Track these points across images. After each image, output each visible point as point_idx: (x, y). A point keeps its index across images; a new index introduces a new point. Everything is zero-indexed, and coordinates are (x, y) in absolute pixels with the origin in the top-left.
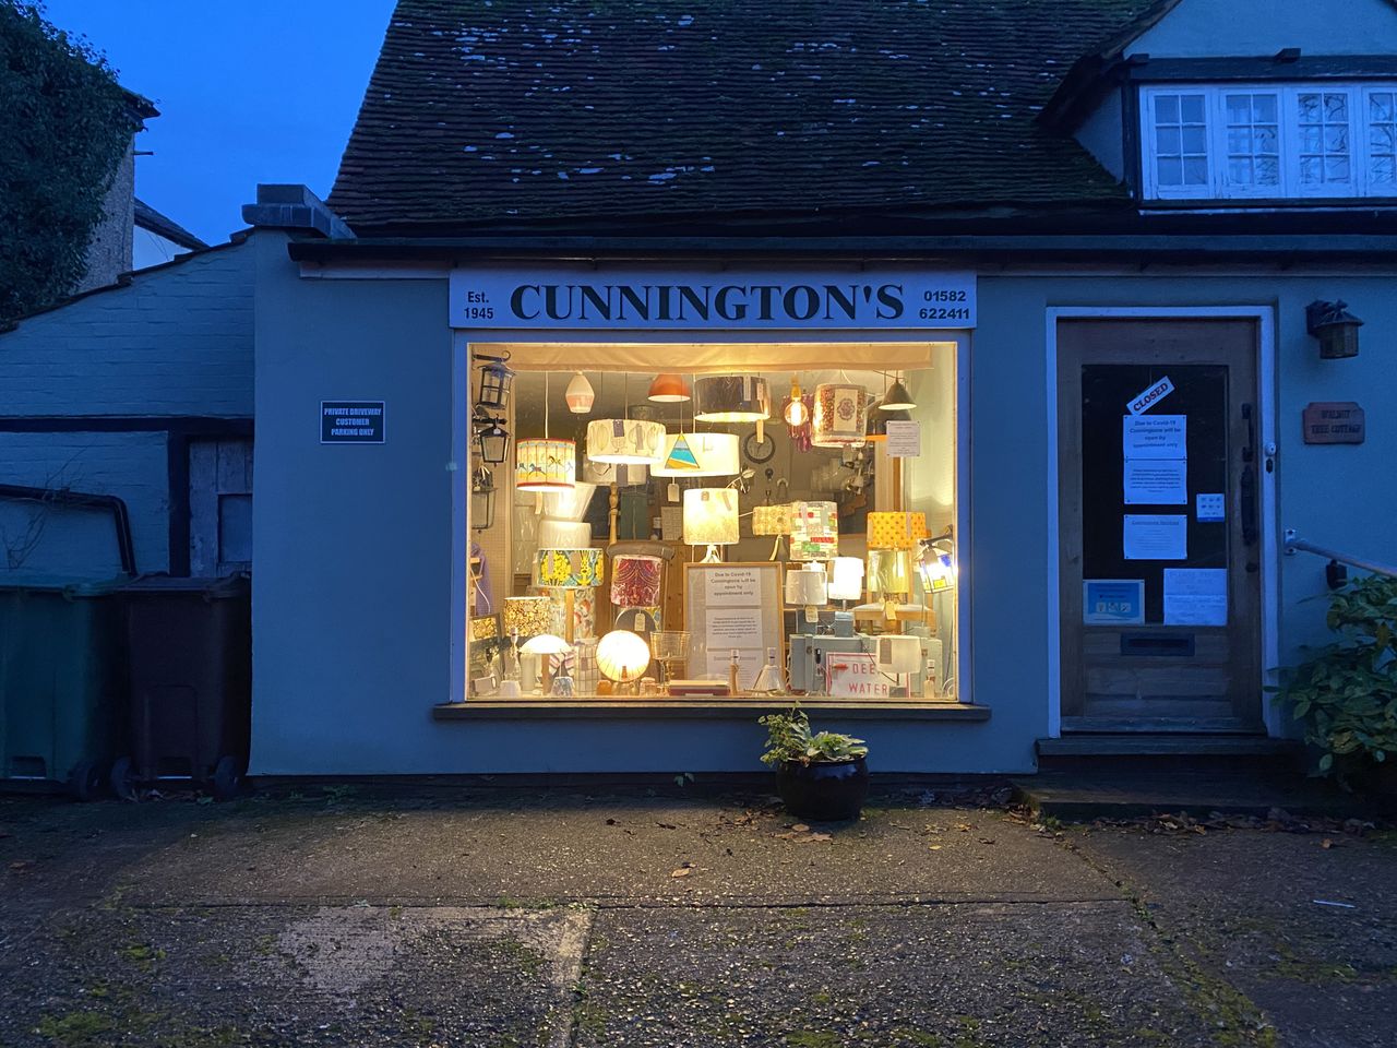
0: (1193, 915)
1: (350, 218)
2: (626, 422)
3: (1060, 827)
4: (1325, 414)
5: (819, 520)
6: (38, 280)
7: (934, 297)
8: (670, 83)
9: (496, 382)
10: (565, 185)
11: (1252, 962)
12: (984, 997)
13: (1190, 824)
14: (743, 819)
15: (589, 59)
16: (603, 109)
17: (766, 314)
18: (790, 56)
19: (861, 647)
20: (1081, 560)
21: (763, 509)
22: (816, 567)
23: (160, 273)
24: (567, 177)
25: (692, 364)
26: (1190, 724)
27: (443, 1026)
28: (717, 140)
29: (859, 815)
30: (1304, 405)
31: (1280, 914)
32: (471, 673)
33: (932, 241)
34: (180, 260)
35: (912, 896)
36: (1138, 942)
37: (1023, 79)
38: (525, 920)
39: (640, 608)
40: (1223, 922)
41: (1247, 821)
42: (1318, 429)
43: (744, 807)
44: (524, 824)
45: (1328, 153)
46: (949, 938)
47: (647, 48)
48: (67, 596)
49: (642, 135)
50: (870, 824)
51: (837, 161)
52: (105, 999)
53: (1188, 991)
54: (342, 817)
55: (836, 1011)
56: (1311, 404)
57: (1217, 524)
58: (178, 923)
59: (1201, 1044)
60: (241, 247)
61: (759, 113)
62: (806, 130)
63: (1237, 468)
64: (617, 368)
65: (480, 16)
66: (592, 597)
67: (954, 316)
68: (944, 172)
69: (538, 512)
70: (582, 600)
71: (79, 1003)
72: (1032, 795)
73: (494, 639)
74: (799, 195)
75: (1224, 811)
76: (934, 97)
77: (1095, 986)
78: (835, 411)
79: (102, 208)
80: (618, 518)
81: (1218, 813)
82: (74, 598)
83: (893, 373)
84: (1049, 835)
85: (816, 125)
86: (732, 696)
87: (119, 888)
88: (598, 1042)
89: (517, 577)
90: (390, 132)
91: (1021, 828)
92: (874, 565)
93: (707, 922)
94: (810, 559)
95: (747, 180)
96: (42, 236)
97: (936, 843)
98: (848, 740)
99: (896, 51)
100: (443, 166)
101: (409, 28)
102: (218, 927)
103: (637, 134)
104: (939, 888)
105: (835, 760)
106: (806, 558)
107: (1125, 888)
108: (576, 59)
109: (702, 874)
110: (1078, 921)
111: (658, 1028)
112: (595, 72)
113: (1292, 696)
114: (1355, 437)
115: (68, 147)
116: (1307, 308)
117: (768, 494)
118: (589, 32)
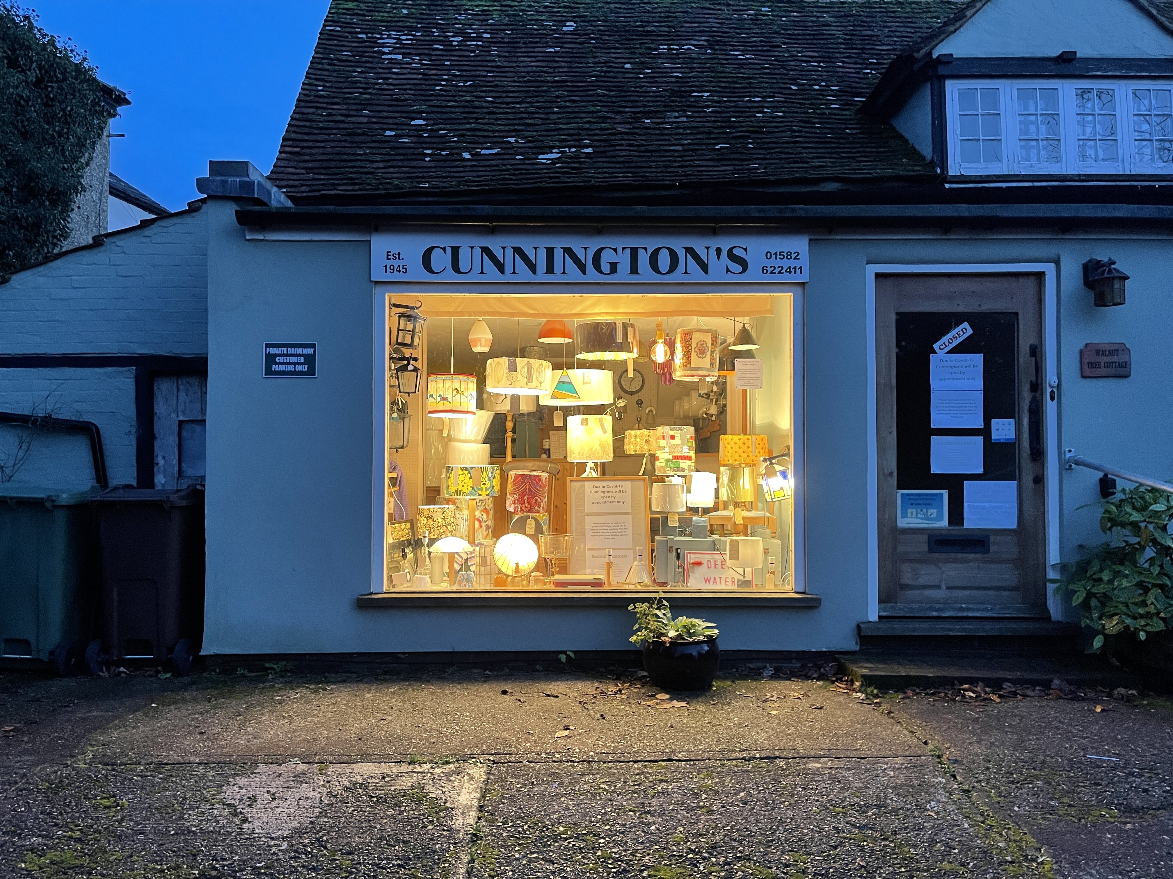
0: (988, 768)
1: (289, 190)
2: (518, 360)
3: (877, 694)
4: (1098, 352)
5: (679, 441)
6: (28, 241)
7: (774, 257)
8: (556, 78)
9: (410, 327)
10: (469, 163)
11: (1035, 807)
12: (812, 838)
13: (986, 693)
14: (615, 689)
15: (488, 58)
16: (501, 100)
17: (634, 270)
18: (655, 57)
19: (714, 547)
20: (895, 474)
21: (633, 432)
22: (677, 481)
23: (129, 234)
24: (469, 157)
25: (573, 312)
26: (986, 609)
27: (360, 864)
28: (594, 126)
29: (711, 686)
30: (1081, 345)
31: (1059, 767)
32: (389, 569)
33: (772, 210)
34: (145, 224)
35: (753, 753)
36: (941, 791)
37: (850, 75)
38: (432, 774)
39: (530, 514)
40: (1012, 774)
41: (1034, 690)
42: (1093, 365)
43: (616, 679)
44: (433, 694)
45: (1100, 137)
46: (784, 788)
47: (536, 50)
48: (48, 505)
49: (531, 121)
50: (720, 693)
51: (695, 144)
52: (79, 840)
53: (983, 832)
54: (280, 689)
55: (690, 849)
56: (1087, 345)
57: (1010, 443)
58: (139, 778)
59: (992, 875)
60: (195, 214)
61: (630, 104)
62: (668, 118)
63: (1026, 396)
64: (511, 315)
65: (398, 22)
66: (491, 505)
67: (790, 272)
68: (782, 153)
69: (445, 435)
70: (482, 508)
71: (58, 843)
72: (855, 669)
73: (408, 540)
74: (662, 172)
75: (1014, 682)
76: (774, 90)
77: (906, 829)
78: (693, 351)
79: (82, 181)
80: (513, 441)
81: (1009, 684)
82: (54, 506)
83: (741, 319)
84: (869, 702)
85: (676, 114)
86: (606, 588)
87: (91, 749)
88: (490, 876)
89: (429, 489)
90: (322, 119)
91: (845, 696)
92: (725, 479)
93: (583, 775)
94: (672, 474)
95: (620, 159)
96: (32, 204)
97: (774, 709)
98: (701, 623)
99: (744, 52)
100: (367, 147)
101: (338, 31)
102: (172, 782)
103: (529, 121)
104: (776, 745)
105: (691, 640)
106: (669, 473)
107: (930, 747)
108: (479, 58)
109: (579, 735)
110: (892, 773)
111: (541, 864)
112: (494, 69)
113: (1071, 587)
114: (1122, 371)
115: (55, 131)
116: (1084, 265)
117: (639, 420)
118: (489, 36)
